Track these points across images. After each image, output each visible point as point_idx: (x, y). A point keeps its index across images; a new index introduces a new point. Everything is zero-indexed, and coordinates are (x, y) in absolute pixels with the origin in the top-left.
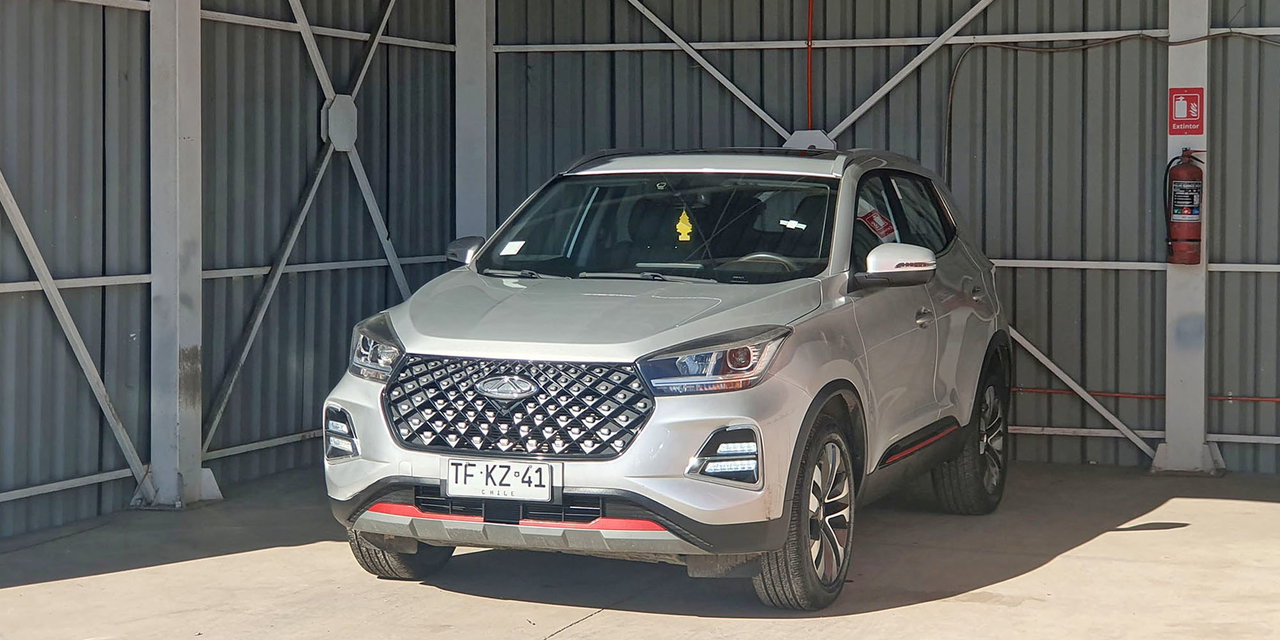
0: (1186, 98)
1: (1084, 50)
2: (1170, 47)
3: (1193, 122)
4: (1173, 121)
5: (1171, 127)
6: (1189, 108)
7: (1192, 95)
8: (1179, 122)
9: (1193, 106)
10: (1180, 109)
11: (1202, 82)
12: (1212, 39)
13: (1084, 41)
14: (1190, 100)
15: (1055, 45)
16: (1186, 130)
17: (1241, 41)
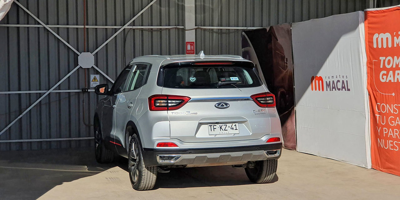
0: (190, 45)
1: (160, 31)
2: (186, 31)
3: (192, 51)
4: (187, 51)
5: (187, 52)
6: (191, 47)
7: (191, 44)
8: (189, 51)
9: (192, 47)
10: (189, 47)
11: (194, 41)
12: (196, 29)
13: (161, 29)
14: (191, 45)
15: (153, 30)
16: (190, 53)
17: (200, 30)
